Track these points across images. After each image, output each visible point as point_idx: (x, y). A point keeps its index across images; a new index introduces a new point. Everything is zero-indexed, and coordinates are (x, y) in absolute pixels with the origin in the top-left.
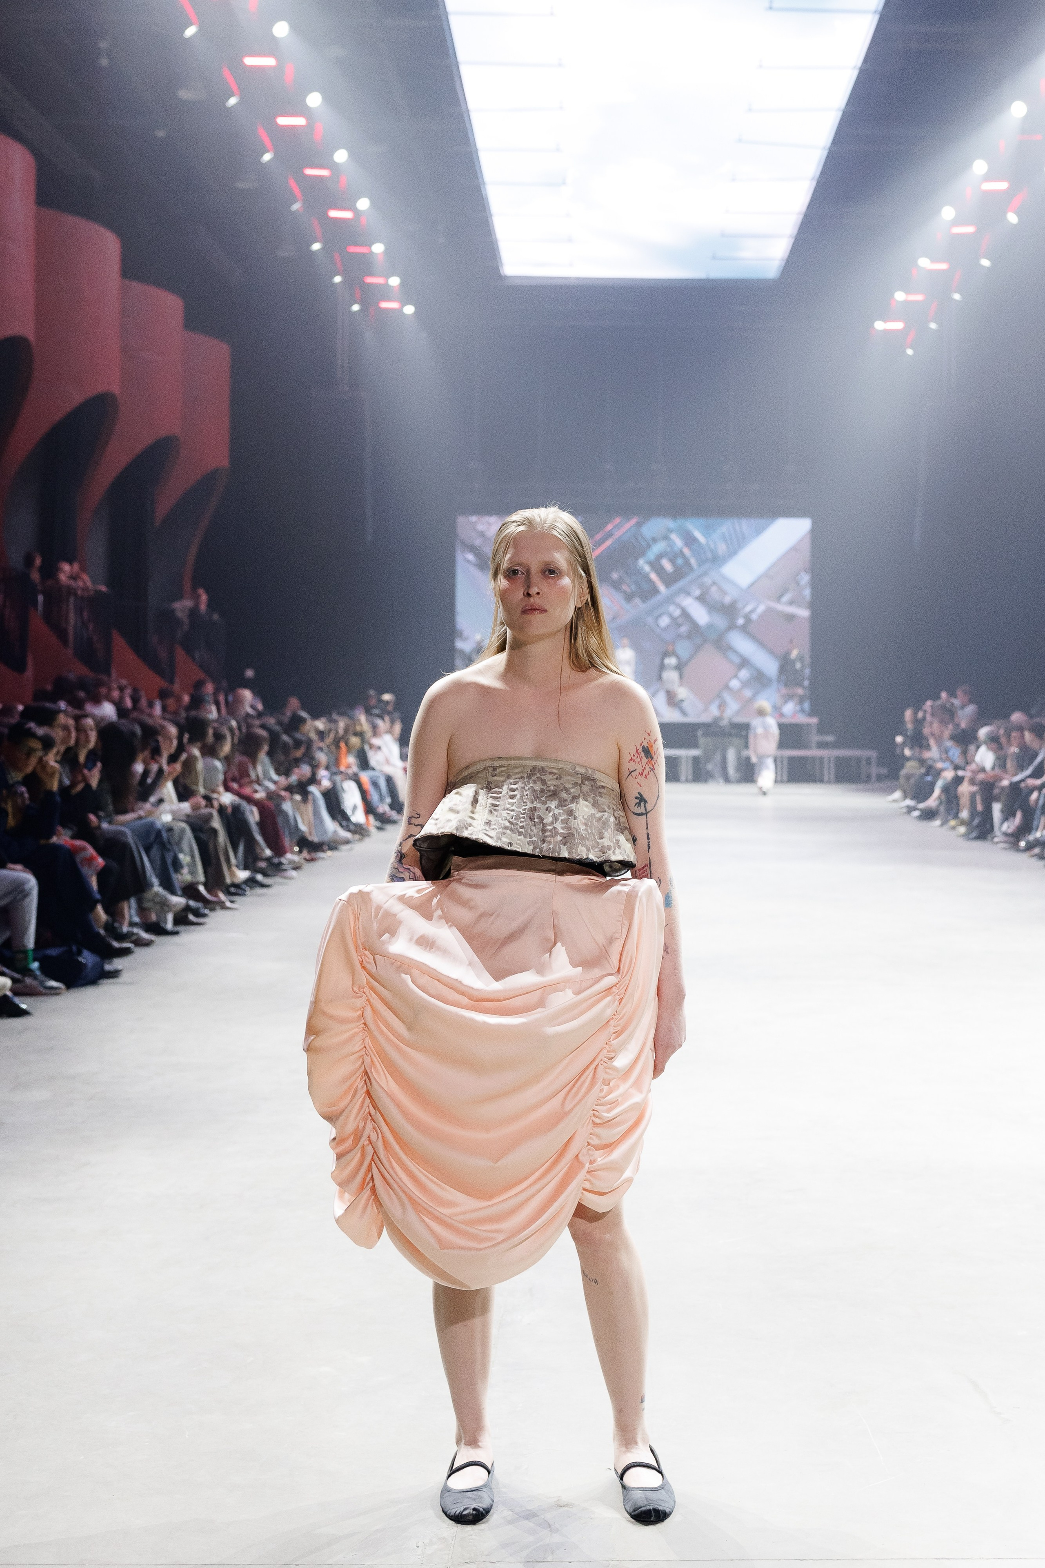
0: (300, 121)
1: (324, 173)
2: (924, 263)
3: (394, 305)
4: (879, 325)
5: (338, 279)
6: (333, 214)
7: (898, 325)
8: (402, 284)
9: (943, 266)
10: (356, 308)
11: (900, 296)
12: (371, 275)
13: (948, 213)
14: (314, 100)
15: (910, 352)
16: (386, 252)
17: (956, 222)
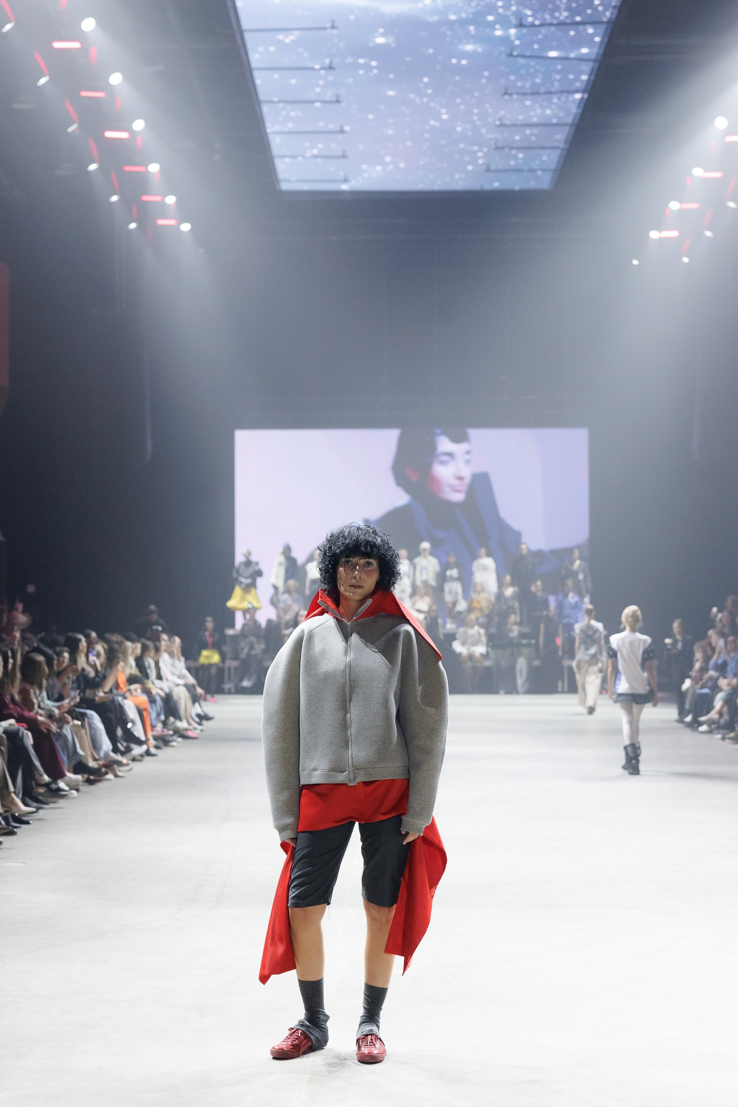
0: (76, 45)
1: (100, 94)
2: (698, 172)
3: (172, 222)
4: (654, 235)
5: (115, 198)
6: (109, 134)
7: (674, 234)
8: (178, 202)
9: (718, 175)
10: (133, 226)
11: (674, 205)
12: (146, 194)
13: (721, 123)
14: (89, 25)
15: (686, 260)
16: (162, 170)
17: (729, 132)
